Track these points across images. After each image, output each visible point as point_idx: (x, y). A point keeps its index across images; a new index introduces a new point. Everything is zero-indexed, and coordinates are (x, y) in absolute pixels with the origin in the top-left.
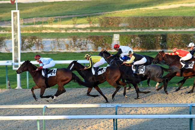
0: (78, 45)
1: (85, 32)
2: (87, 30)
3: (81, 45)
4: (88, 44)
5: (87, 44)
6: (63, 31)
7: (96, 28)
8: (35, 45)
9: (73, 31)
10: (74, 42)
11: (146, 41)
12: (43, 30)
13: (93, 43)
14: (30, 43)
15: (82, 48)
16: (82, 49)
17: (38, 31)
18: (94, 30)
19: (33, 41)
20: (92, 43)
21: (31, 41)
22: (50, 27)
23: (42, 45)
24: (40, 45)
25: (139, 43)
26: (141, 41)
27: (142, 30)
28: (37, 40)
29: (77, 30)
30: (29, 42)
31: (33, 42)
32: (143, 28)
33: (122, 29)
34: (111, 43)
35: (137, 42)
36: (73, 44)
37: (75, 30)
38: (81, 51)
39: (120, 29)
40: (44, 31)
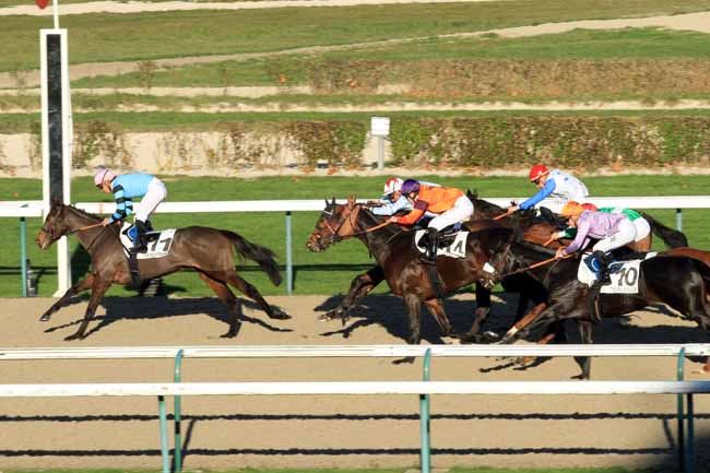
0: (247, 154)
1: (263, 109)
2: (270, 104)
3: (258, 155)
4: (283, 150)
5: (277, 150)
6: (188, 109)
7: (299, 99)
8: (101, 152)
9: (223, 107)
10: (235, 141)
11: (480, 140)
12: (121, 106)
13: (302, 146)
14: (85, 147)
15: (262, 162)
16: (261, 167)
17: (102, 106)
18: (294, 105)
19: (95, 139)
20: (295, 145)
21: (88, 140)
22: (143, 93)
23: (125, 152)
24: (119, 154)
25: (458, 149)
26: (465, 141)
27: (455, 105)
28: (109, 135)
29: (235, 105)
30: (83, 144)
31: (95, 142)
32: (459, 99)
33: (388, 103)
34: (362, 147)
35: (452, 143)
36: (231, 151)
37: (226, 104)
38: (259, 173)
39: (382, 103)
40: (123, 108)
